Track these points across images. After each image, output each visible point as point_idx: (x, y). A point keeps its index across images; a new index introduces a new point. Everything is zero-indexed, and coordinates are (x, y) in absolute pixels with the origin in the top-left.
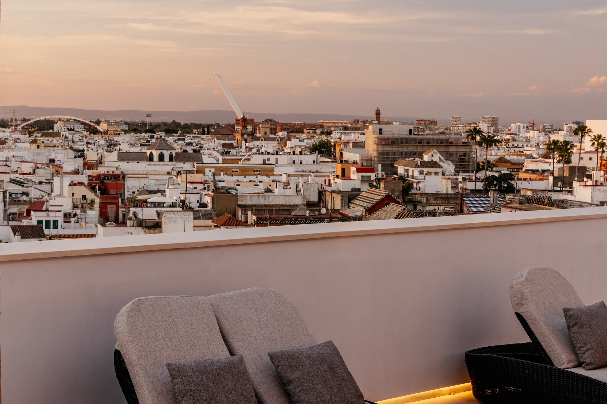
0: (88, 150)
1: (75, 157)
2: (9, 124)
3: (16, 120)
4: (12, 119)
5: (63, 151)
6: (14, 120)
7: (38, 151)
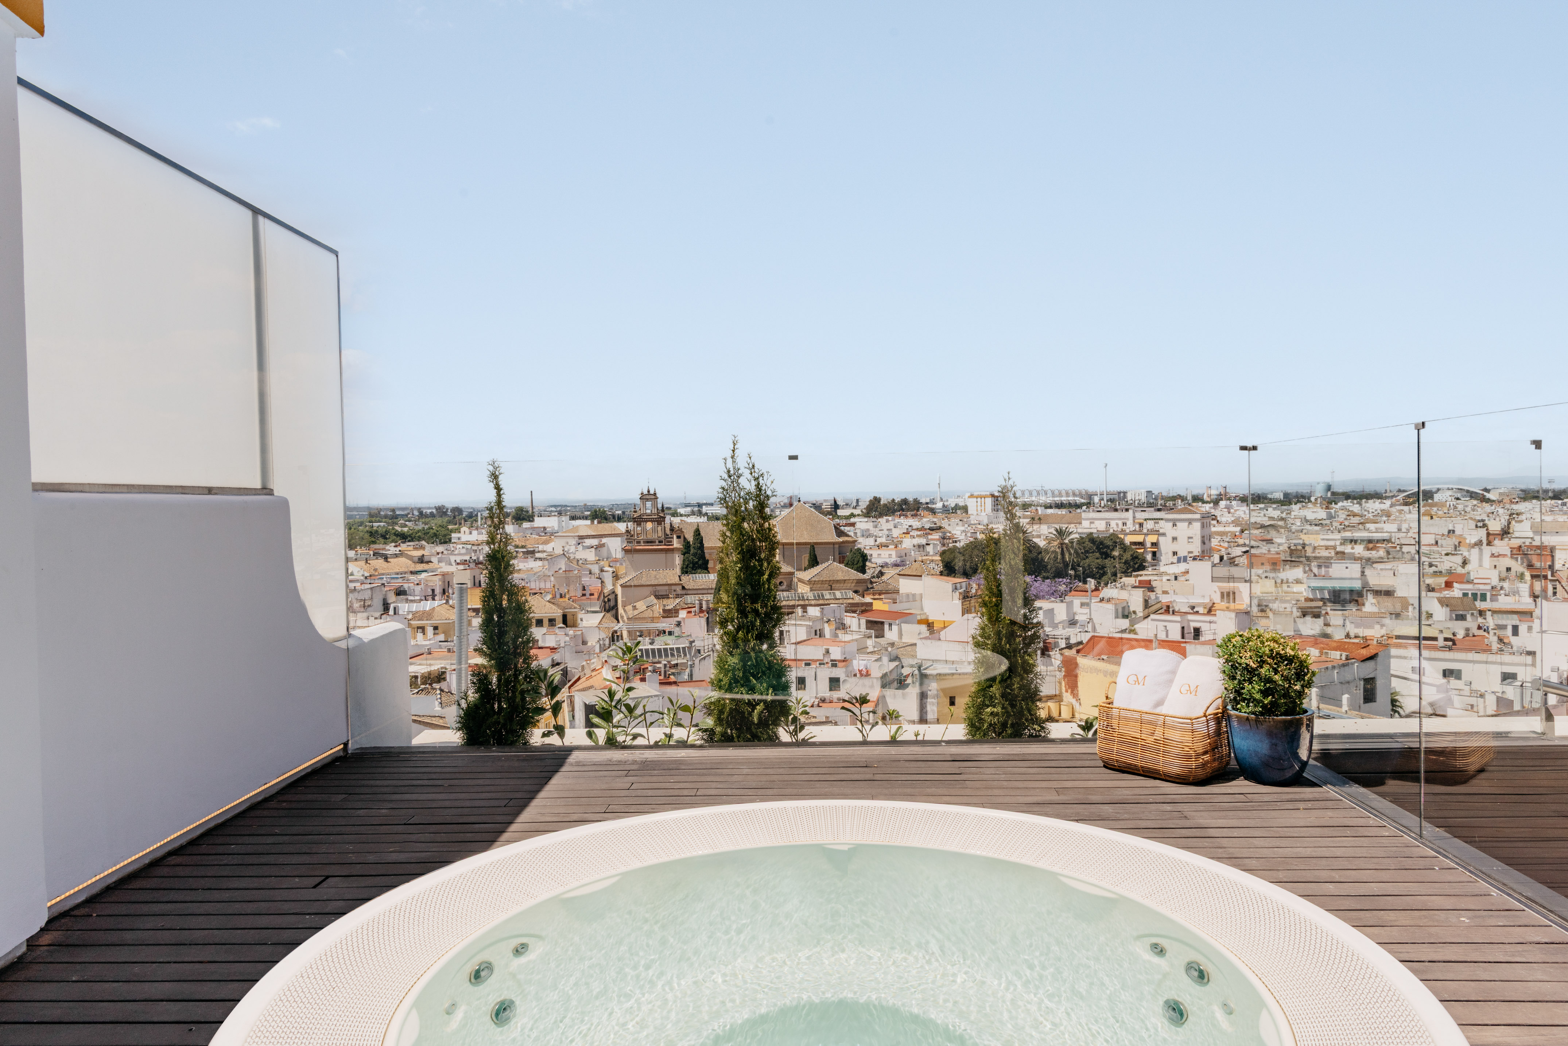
0: (1489, 520)
1: (1477, 526)
2: (1384, 495)
3: (1391, 491)
4: (1386, 490)
5: (1463, 521)
6: (1388, 491)
7: (1432, 522)
